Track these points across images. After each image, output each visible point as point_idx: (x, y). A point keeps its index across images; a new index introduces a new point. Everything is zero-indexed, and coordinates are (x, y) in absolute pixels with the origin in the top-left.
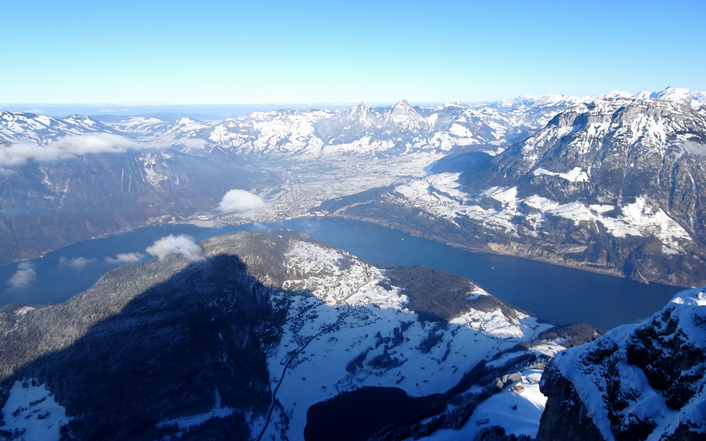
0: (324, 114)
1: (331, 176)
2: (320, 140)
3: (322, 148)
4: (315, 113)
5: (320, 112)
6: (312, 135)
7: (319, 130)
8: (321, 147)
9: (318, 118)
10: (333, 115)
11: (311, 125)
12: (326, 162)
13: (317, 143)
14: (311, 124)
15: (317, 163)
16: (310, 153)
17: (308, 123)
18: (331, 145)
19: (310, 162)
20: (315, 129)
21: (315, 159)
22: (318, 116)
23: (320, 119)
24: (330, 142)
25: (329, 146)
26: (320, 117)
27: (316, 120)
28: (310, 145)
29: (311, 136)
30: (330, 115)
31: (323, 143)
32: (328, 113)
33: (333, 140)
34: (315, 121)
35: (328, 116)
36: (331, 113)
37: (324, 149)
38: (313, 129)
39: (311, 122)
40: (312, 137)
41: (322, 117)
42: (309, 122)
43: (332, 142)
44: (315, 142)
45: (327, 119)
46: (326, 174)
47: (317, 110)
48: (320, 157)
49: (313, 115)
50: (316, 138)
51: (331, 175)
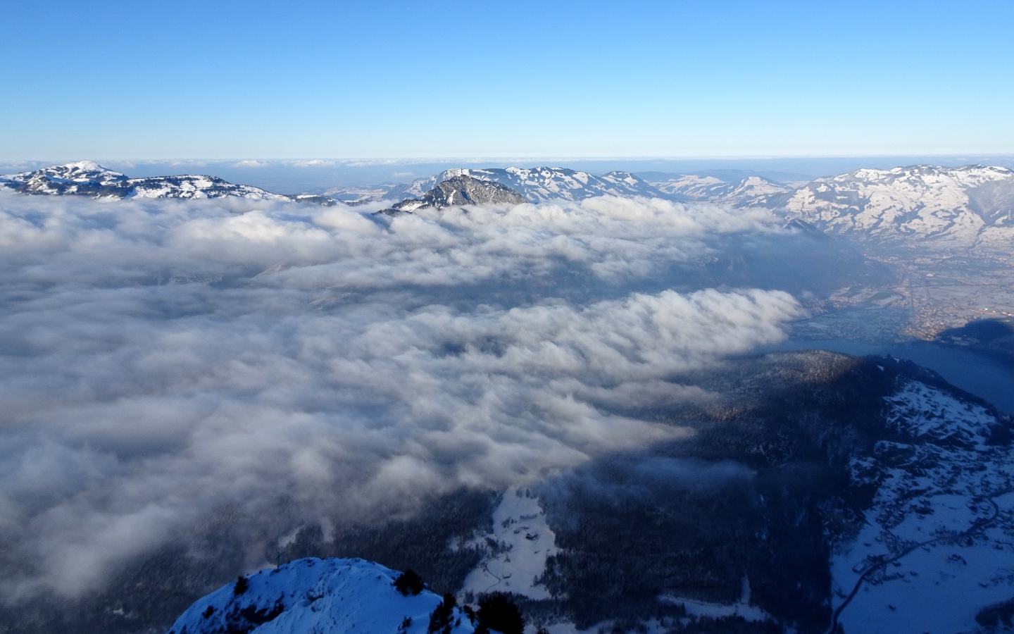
0: (992, 174)
1: (990, 280)
2: (977, 218)
3: (981, 231)
4: (975, 172)
5: (984, 170)
6: (964, 209)
7: (979, 201)
8: (978, 229)
9: (978, 181)
10: (1009, 175)
11: (964, 192)
12: (985, 256)
13: (972, 222)
14: (964, 189)
15: (966, 256)
16: (955, 238)
17: (959, 189)
18: (999, 226)
19: (954, 253)
20: (971, 199)
21: (962, 249)
22: (979, 176)
23: (982, 181)
24: (999, 221)
25: (994, 228)
26: (984, 179)
27: (974, 184)
28: (956, 225)
29: (960, 209)
30: (1005, 175)
31: (983, 222)
32: (999, 171)
33: (1005, 218)
34: (972, 186)
35: (1001, 177)
36: (1006, 172)
37: (984, 233)
38: (966, 199)
39: (965, 186)
40: (962, 211)
41: (987, 179)
42: (959, 187)
43: (1003, 221)
44: (967, 221)
45: (997, 183)
46: (983, 276)
47: (979, 168)
48: (974, 246)
49: (970, 176)
50: (969, 214)
51: (992, 277)
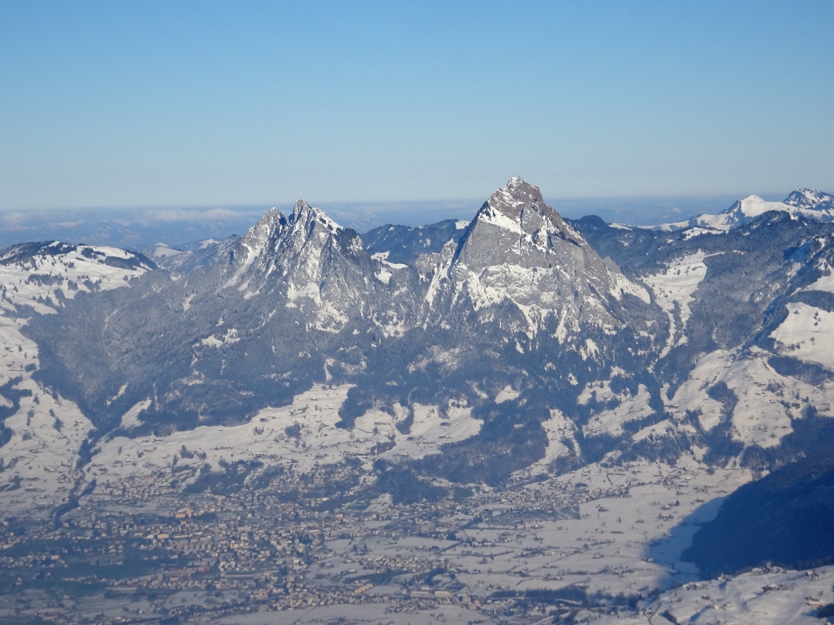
0: (91, 268)
1: (133, 606)
2: (70, 412)
3: (86, 452)
4: (46, 265)
5: (70, 257)
6: (29, 384)
7: (66, 353)
8: (76, 446)
9: (59, 293)
10: (139, 272)
11: (24, 330)
12: (109, 531)
13: (58, 425)
14: (23, 322)
15: (55, 536)
16: (17, 481)
17: (8, 321)
18: (133, 433)
19: (20, 532)
20: (46, 351)
21: (44, 515)
22: (59, 279)
23: (70, 294)
24: (130, 419)
25: (120, 441)
26: (72, 285)
27: (48, 302)
28: (16, 439)
29: (22, 386)
30: (128, 272)
31: (87, 425)
32: (112, 261)
33: (146, 404)
34: (43, 310)
35: (114, 278)
36: (129, 264)
37: (96, 460)
38: (31, 350)
39: (23, 311)
40: (27, 393)
41: (82, 287)
42: (8, 314)
43: (142, 416)
44: (42, 419)
45: (110, 295)
46: (109, 596)
47: (55, 251)
48: (73, 503)
49: (33, 278)
50: (47, 400)
51: (136, 597)
